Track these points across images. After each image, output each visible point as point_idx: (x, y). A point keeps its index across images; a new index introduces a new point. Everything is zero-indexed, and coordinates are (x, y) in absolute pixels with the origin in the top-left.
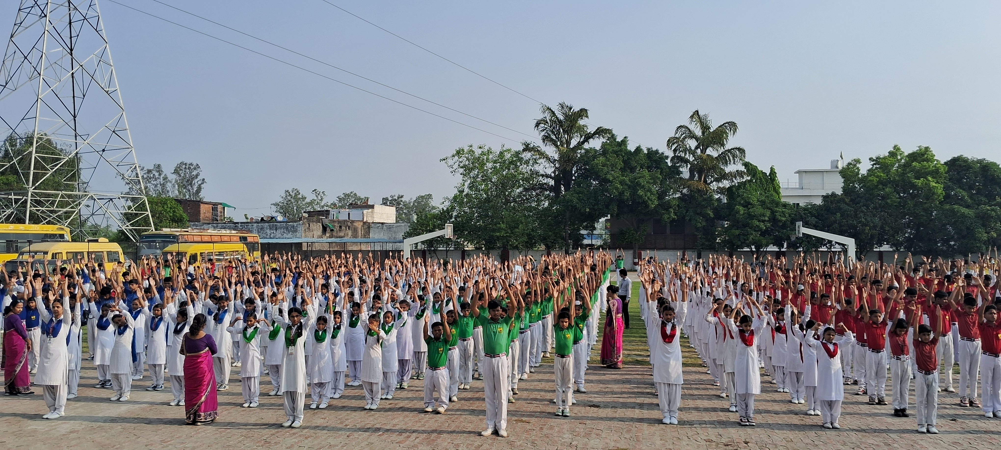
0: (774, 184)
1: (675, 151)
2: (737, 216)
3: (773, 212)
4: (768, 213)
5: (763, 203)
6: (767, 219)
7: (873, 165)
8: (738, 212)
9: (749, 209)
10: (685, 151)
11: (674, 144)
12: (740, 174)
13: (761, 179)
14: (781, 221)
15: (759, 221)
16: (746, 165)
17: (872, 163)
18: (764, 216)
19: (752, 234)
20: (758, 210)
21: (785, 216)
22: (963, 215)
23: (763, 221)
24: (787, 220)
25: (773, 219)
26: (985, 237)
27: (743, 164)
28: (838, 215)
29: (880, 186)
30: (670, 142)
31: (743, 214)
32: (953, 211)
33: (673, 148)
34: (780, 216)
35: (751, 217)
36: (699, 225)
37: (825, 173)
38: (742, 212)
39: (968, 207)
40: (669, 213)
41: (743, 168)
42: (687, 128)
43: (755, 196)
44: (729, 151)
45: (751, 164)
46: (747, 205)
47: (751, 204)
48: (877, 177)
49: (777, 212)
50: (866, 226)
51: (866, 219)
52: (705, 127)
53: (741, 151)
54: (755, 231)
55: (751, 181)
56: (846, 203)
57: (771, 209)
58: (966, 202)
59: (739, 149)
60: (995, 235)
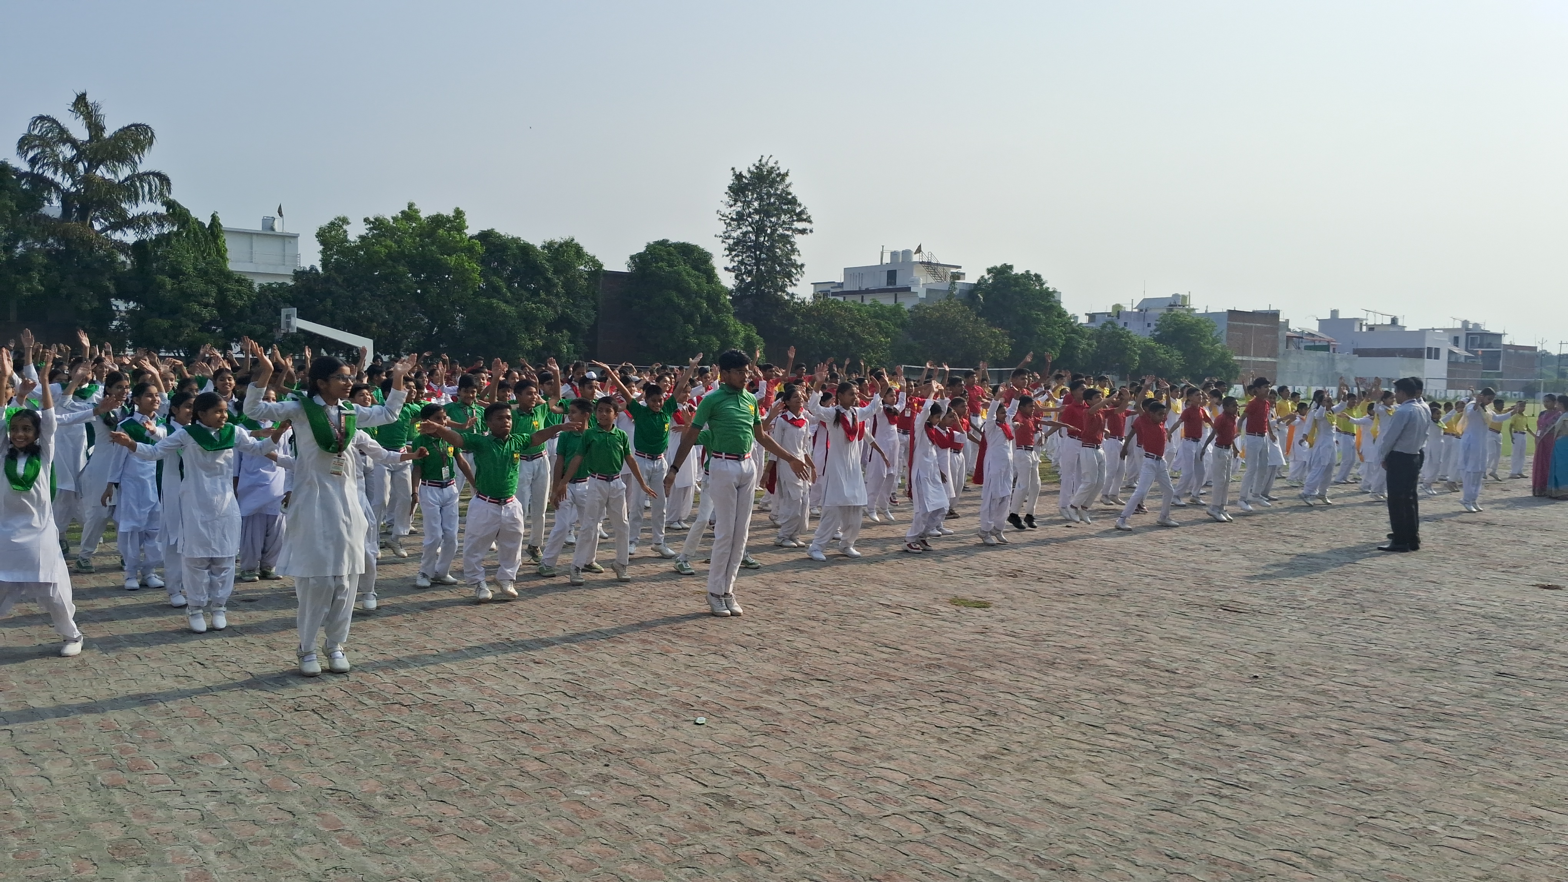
0: (216, 243)
1: (33, 162)
2: (161, 293)
3: (222, 292)
4: (214, 291)
5: (203, 274)
6: (212, 301)
7: (371, 229)
8: (162, 286)
9: (180, 282)
10: (56, 165)
11: (32, 148)
12: (159, 219)
13: (196, 234)
14: (234, 306)
15: (200, 304)
16: (170, 205)
17: (368, 226)
18: (207, 294)
19: (188, 326)
20: (199, 286)
21: (242, 299)
22: (504, 313)
23: (206, 305)
24: (245, 306)
25: (222, 304)
26: (528, 345)
27: (163, 204)
28: (329, 303)
29: (390, 262)
30: (24, 144)
31: (173, 289)
32: (490, 306)
33: (31, 154)
34: (234, 297)
35: (187, 296)
36: (86, 306)
37: (255, 237)
38: (169, 287)
39: (506, 302)
40: (30, 280)
41: (163, 210)
42: (54, 121)
43: (189, 261)
44: (142, 177)
45: (179, 205)
46: (176, 273)
47: (184, 274)
48: (386, 247)
49: (228, 290)
50: (372, 321)
51: (372, 312)
52: (95, 127)
53: (164, 179)
54: (193, 321)
55: (178, 234)
56: (337, 284)
57: (218, 285)
58: (504, 295)
59: (158, 175)
60: (541, 343)
